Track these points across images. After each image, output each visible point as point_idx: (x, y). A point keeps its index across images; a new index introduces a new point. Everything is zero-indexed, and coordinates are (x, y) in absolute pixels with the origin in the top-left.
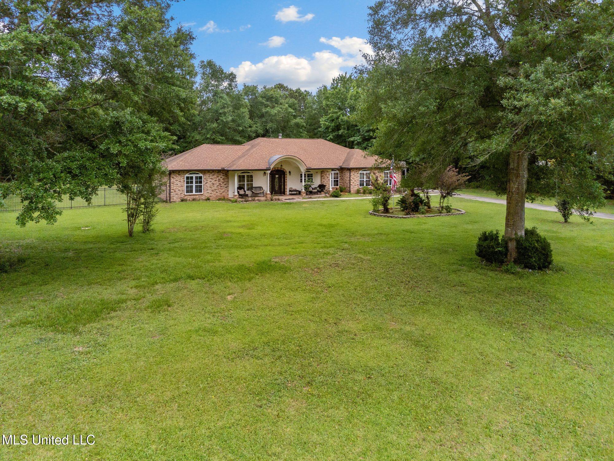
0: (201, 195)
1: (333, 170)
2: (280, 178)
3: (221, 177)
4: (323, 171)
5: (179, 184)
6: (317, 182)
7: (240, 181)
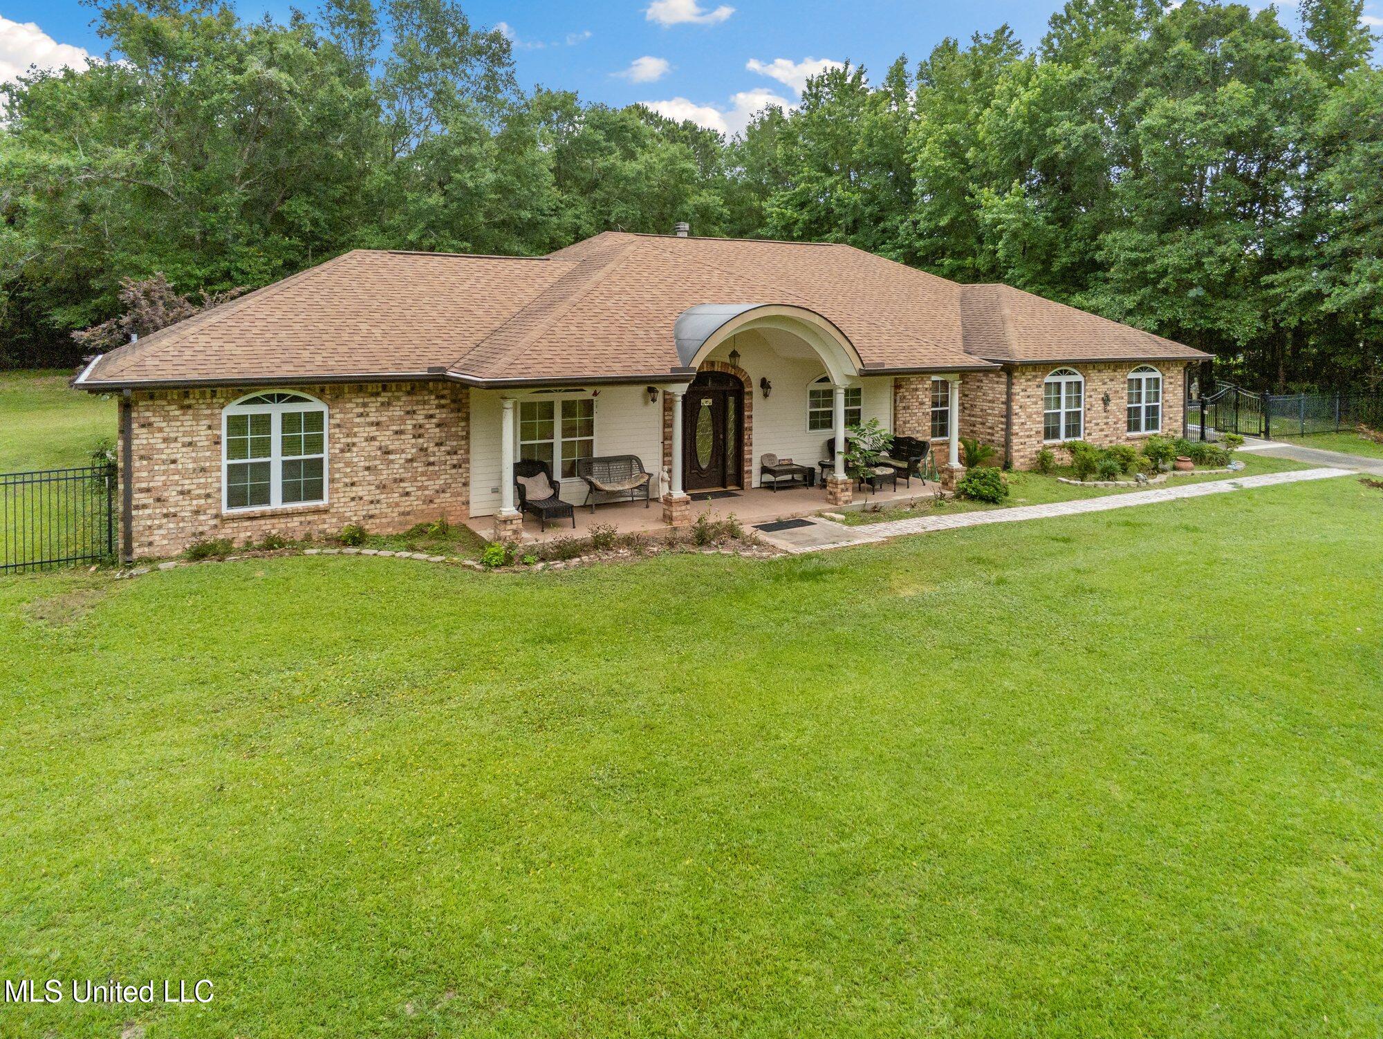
0: (317, 511)
2: (719, 414)
3: (429, 411)
4: (900, 379)
5: (186, 460)
7: (526, 431)
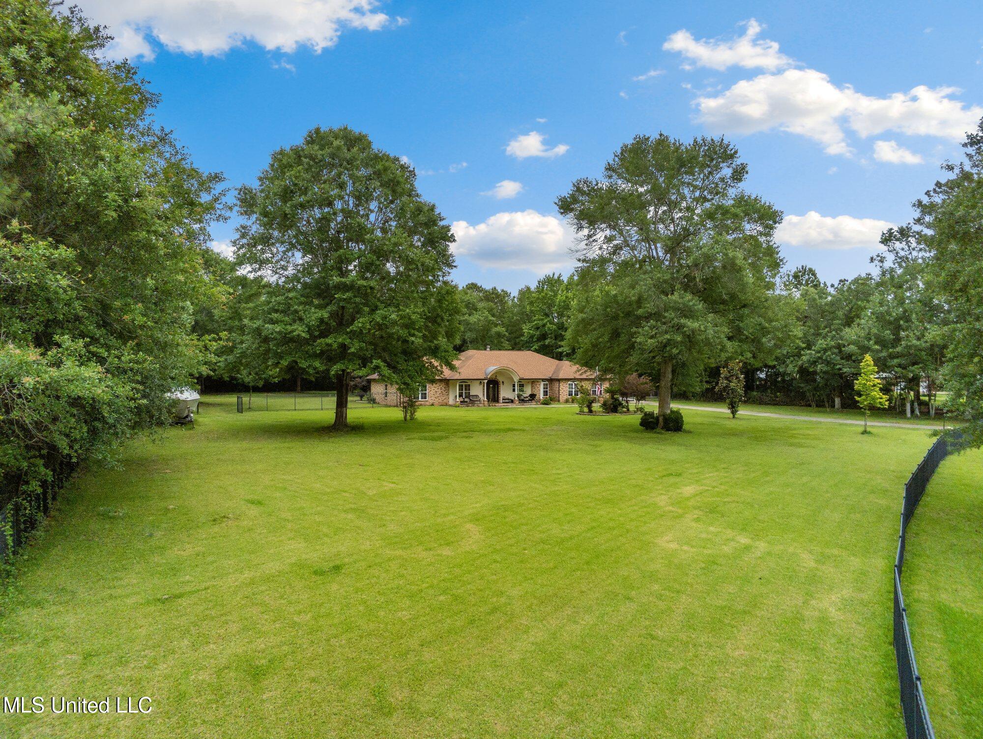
0: (426, 401)
1: (543, 380)
2: (494, 388)
3: (443, 385)
4: (534, 382)
6: (528, 391)
7: (459, 389)
